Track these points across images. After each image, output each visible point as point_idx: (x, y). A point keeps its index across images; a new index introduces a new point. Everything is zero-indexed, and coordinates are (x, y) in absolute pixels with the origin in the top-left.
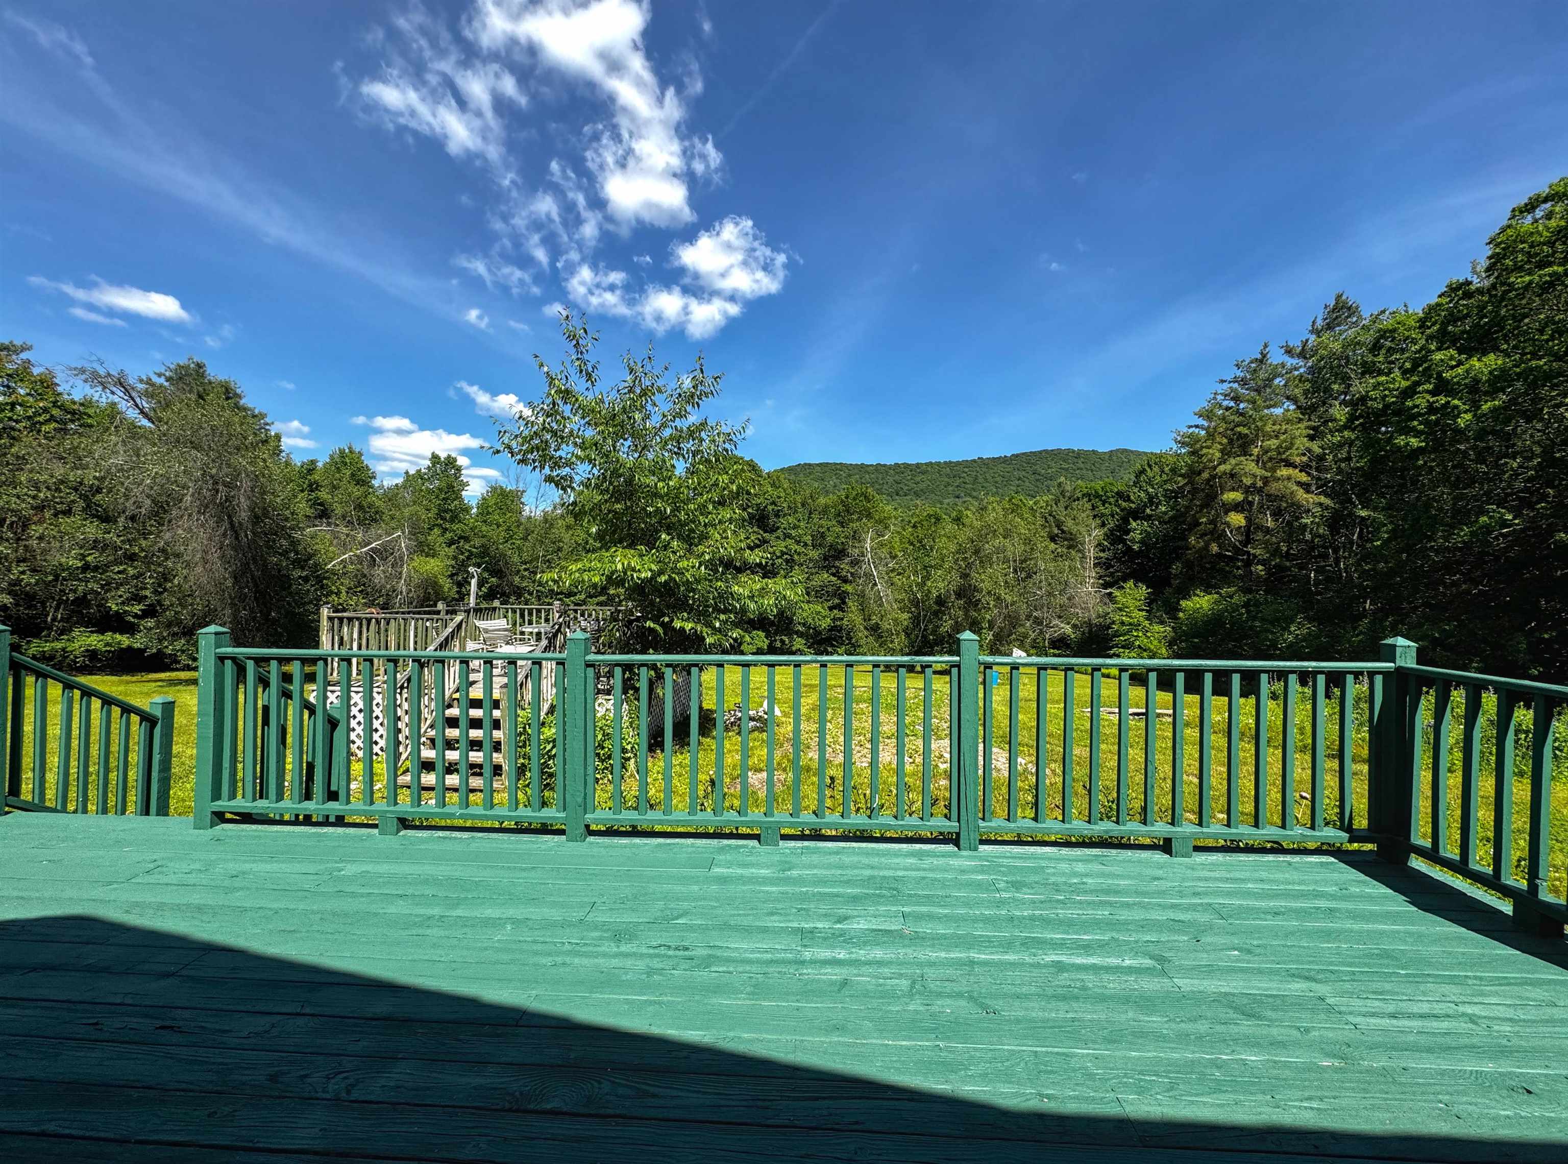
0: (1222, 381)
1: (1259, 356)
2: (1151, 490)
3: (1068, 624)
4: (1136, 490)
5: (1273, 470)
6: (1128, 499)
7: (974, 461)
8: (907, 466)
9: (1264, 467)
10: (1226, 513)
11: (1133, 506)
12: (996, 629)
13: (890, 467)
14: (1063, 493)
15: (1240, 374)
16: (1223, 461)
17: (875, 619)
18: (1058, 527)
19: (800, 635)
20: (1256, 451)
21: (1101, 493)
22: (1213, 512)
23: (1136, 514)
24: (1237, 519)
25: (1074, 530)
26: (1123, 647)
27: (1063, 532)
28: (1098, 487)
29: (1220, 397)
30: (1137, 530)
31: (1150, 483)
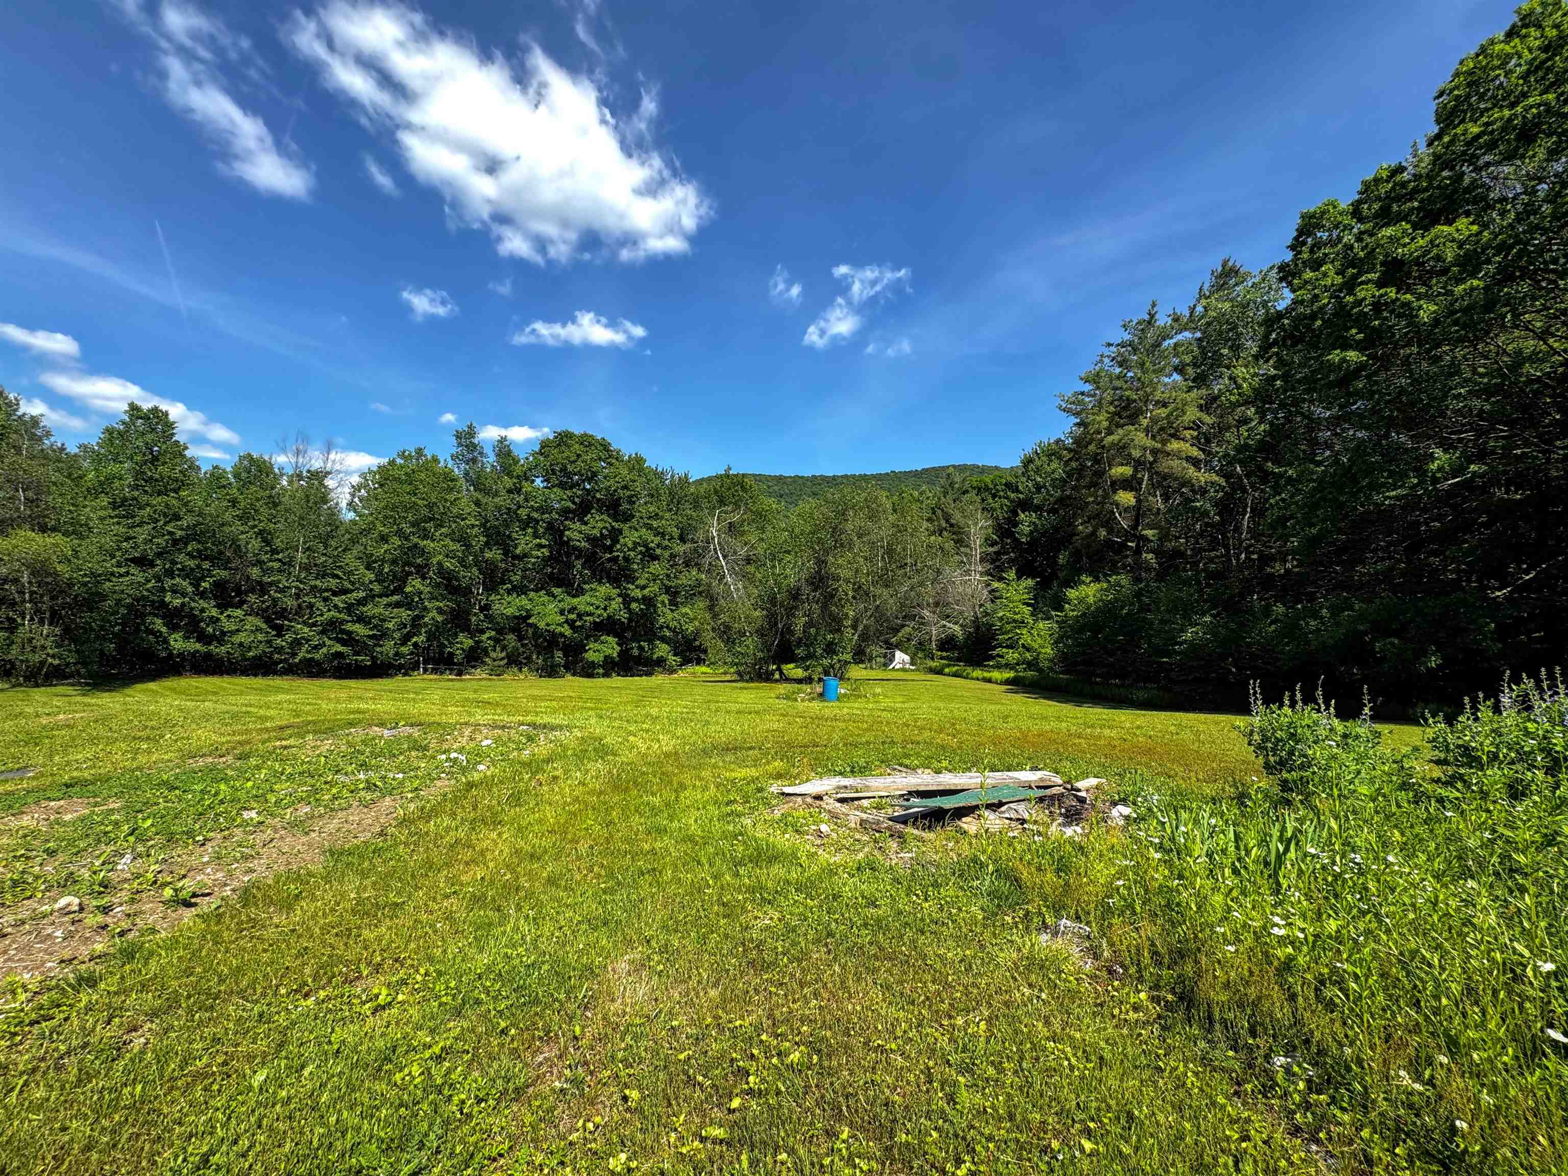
0: (1109, 345)
1: (1147, 317)
2: (1039, 479)
3: (956, 623)
4: (1025, 479)
5: (1164, 442)
6: (1017, 490)
7: (887, 474)
8: (824, 478)
9: (1154, 437)
10: (1115, 492)
11: (1021, 496)
12: (860, 628)
13: (807, 479)
14: (952, 485)
15: (1127, 337)
16: (1110, 432)
17: (724, 618)
18: (947, 521)
19: (663, 639)
20: (1145, 422)
21: (991, 486)
22: (1100, 492)
23: (1025, 505)
24: (1126, 498)
25: (962, 522)
26: (1007, 647)
27: (952, 525)
28: (987, 480)
29: (1106, 360)
30: (1026, 522)
31: (1038, 471)
